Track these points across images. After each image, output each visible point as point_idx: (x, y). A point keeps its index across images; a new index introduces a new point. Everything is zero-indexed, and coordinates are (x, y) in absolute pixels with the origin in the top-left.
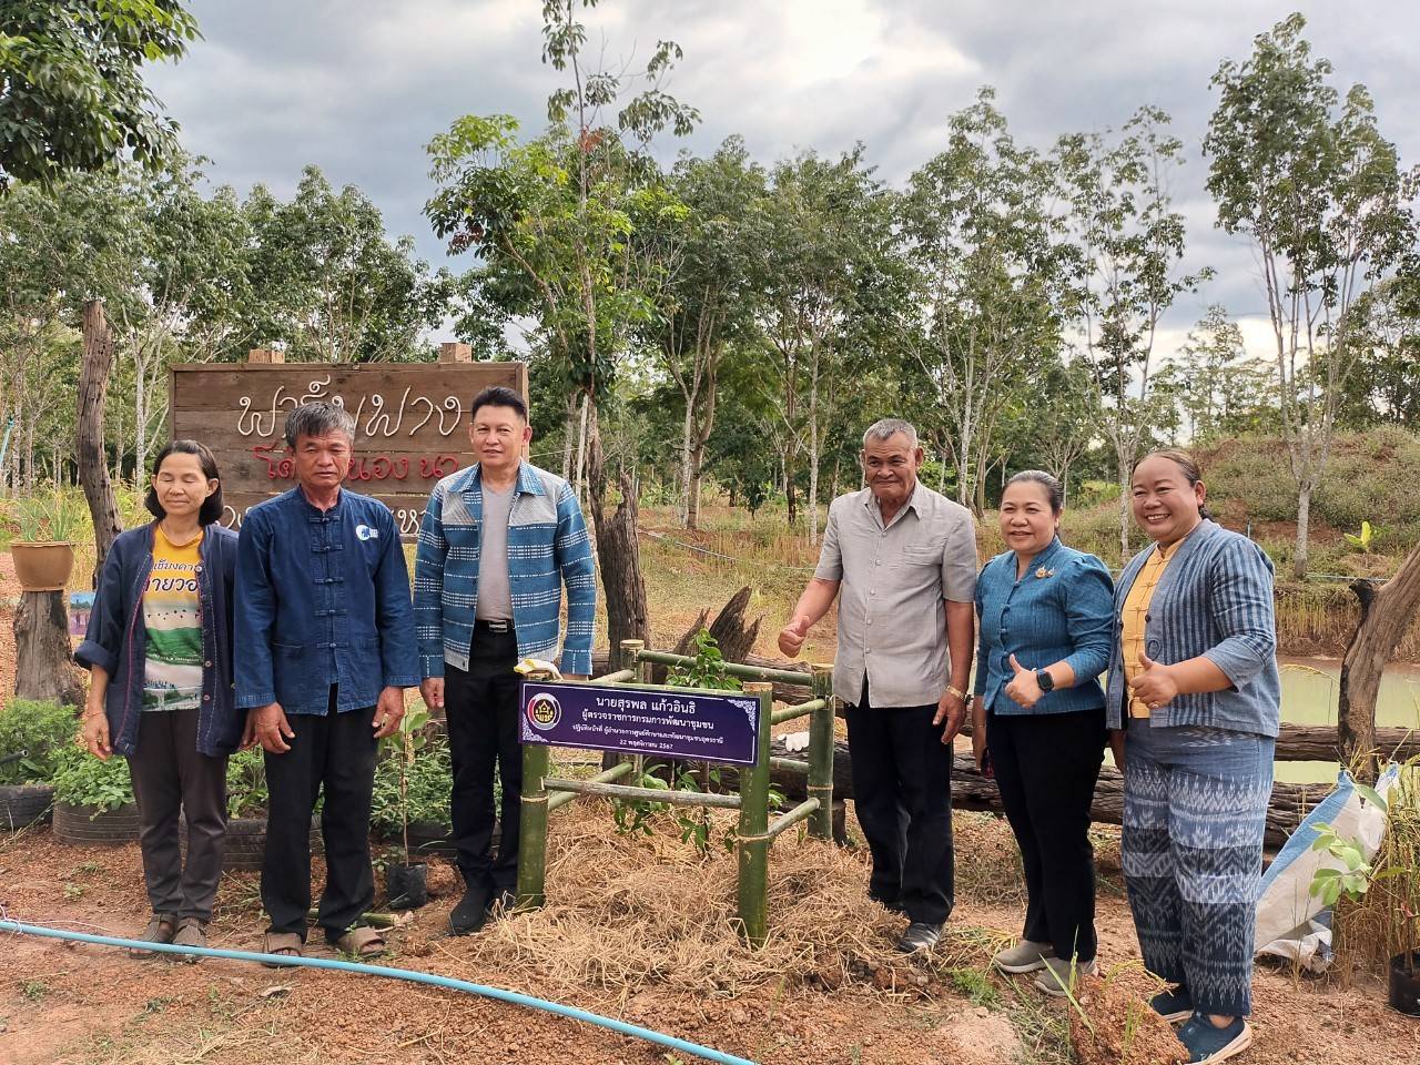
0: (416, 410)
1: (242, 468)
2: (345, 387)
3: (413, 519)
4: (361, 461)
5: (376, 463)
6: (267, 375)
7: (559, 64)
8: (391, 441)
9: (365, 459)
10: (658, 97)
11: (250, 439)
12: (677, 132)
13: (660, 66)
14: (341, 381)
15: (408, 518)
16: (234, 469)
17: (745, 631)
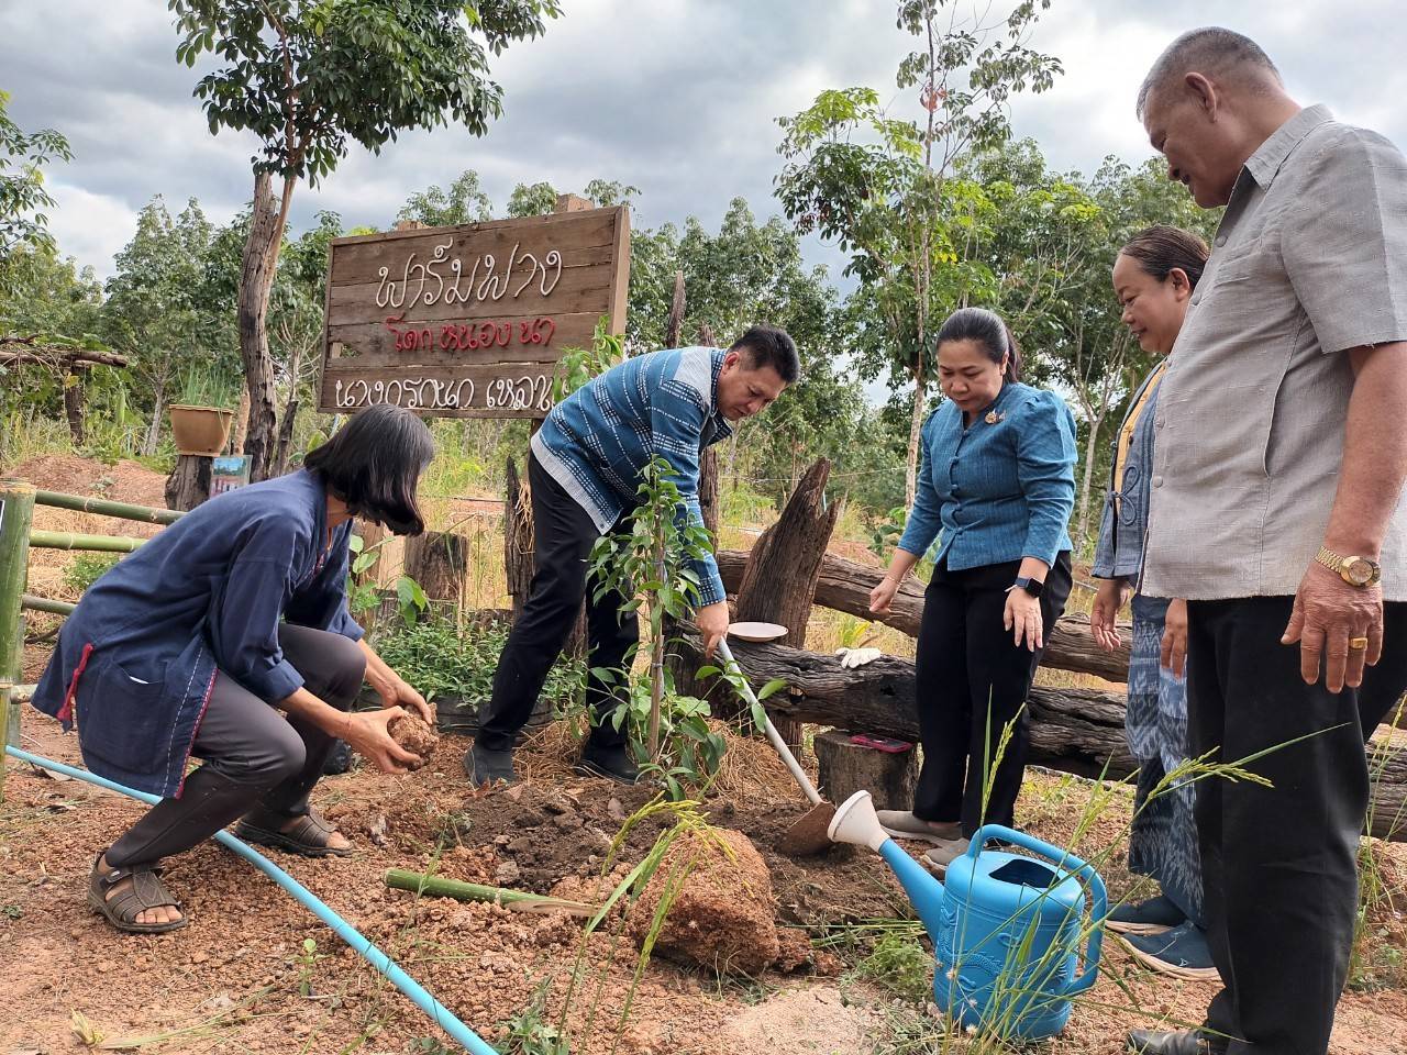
0: (521, 268)
1: (377, 342)
2: (465, 249)
3: (510, 389)
4: (470, 329)
5: (483, 329)
6: (401, 243)
7: (915, 29)
8: (497, 306)
9: (475, 326)
10: (1019, 54)
11: (384, 311)
12: (1036, 88)
13: (1023, 20)
14: (461, 244)
15: (506, 390)
16: (372, 342)
17: (817, 517)
